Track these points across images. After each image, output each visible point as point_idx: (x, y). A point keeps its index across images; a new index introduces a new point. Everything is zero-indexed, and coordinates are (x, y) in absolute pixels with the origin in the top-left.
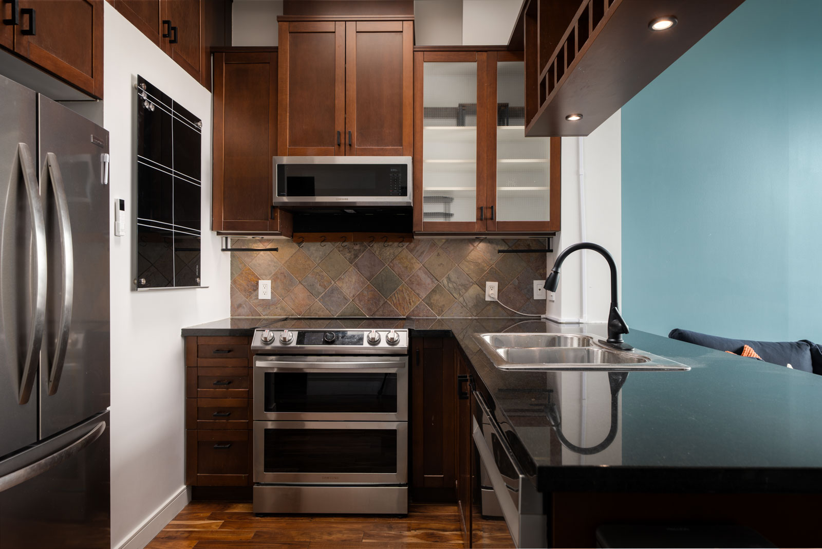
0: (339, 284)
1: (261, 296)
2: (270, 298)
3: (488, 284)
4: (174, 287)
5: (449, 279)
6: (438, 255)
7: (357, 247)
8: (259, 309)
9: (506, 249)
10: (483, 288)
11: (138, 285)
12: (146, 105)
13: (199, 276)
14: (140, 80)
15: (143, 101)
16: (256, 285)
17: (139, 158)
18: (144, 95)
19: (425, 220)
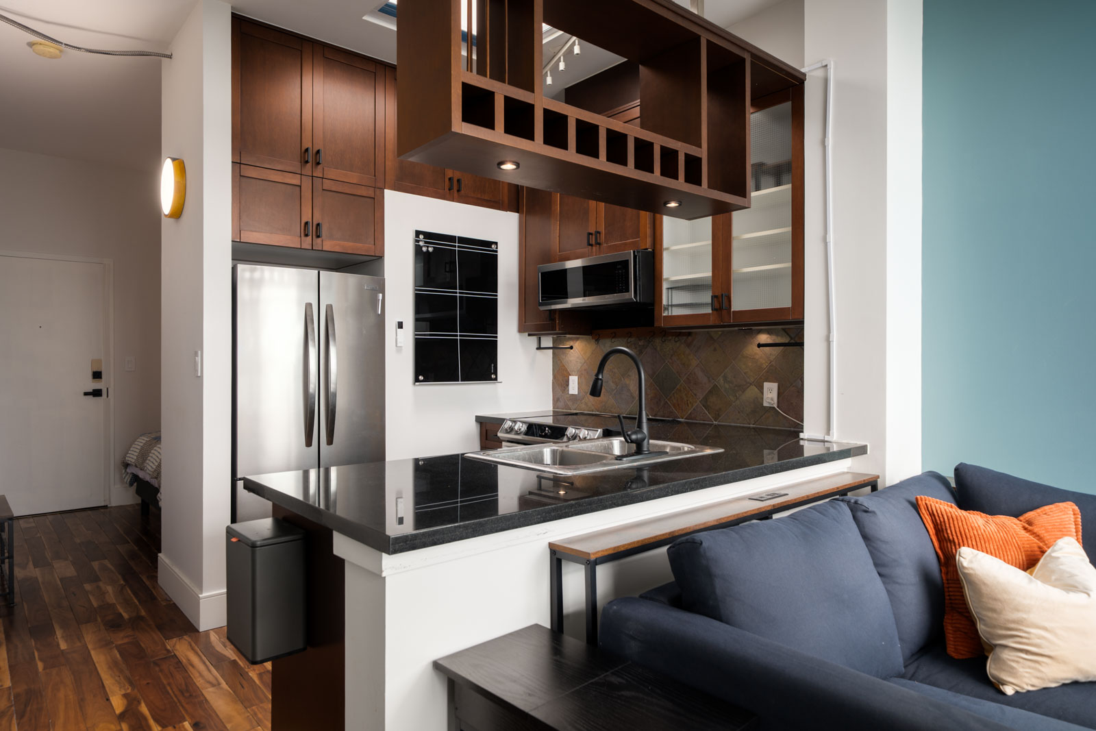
0: (627, 381)
1: (571, 392)
2: (577, 393)
3: (766, 385)
4: (460, 382)
5: (725, 378)
6: (715, 350)
7: (641, 343)
8: (570, 403)
9: (787, 342)
10: (761, 389)
11: (417, 380)
12: (424, 249)
13: (496, 373)
14: (418, 233)
15: (421, 247)
16: (568, 381)
17: (416, 290)
18: (421, 244)
19: (665, 314)
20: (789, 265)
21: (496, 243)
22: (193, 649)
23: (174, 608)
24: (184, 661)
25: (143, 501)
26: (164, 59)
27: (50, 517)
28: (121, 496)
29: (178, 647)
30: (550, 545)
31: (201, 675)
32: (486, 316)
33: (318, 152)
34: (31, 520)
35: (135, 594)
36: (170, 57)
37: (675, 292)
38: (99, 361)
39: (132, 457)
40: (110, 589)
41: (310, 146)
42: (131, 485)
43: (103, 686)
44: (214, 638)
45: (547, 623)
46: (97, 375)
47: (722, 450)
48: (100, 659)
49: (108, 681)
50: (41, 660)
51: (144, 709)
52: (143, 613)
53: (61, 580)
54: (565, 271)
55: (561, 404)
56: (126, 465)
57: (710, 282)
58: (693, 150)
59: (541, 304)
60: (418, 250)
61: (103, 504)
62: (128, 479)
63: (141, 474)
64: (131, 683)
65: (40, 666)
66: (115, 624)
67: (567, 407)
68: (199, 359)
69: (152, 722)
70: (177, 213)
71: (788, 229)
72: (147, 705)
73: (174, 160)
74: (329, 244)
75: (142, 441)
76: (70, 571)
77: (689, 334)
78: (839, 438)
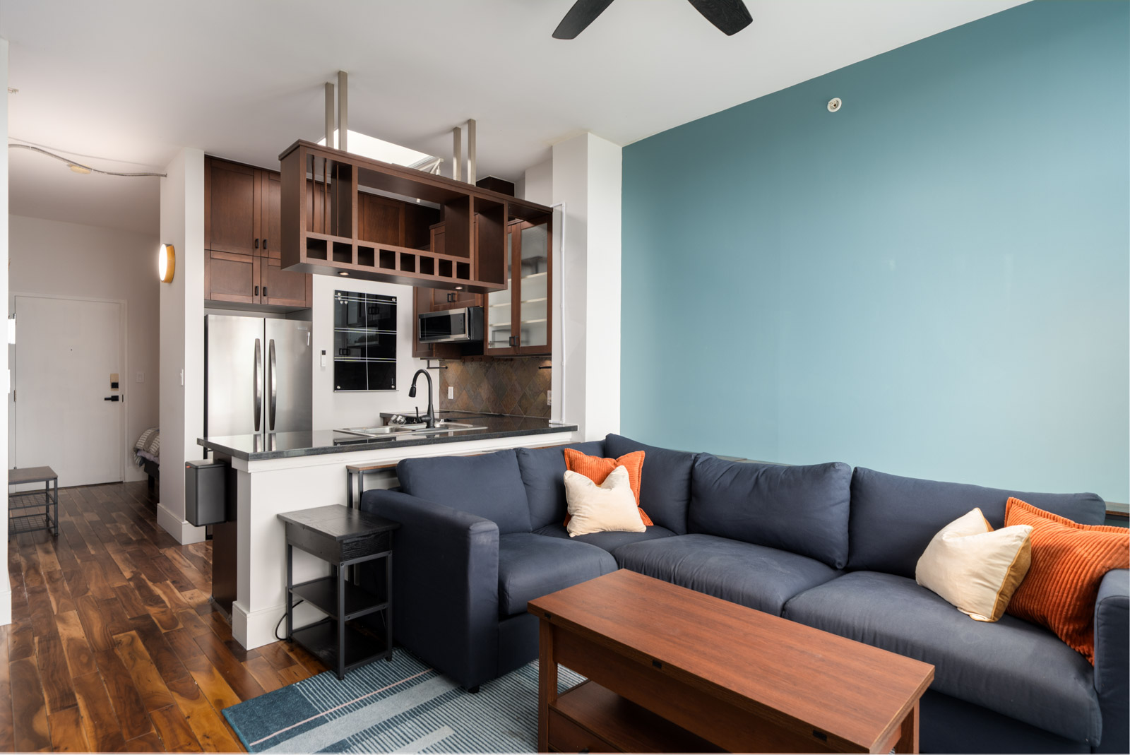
1: (449, 398)
2: (453, 398)
3: (549, 392)
4: (368, 390)
7: (487, 365)
8: (449, 405)
10: (546, 394)
11: (335, 389)
12: (341, 302)
13: (395, 385)
14: (337, 292)
15: (339, 301)
16: (448, 390)
17: (335, 329)
18: (339, 299)
19: (489, 347)
20: (546, 320)
21: (396, 298)
22: (176, 552)
23: (168, 535)
24: (170, 558)
25: (149, 476)
26: (162, 178)
27: (79, 489)
28: (134, 475)
29: (167, 552)
30: (347, 467)
31: (179, 563)
32: (387, 346)
33: (265, 241)
34: (65, 490)
35: (141, 528)
36: (166, 176)
37: (496, 334)
38: (116, 375)
39: (141, 444)
40: (124, 526)
41: (259, 237)
42: (141, 465)
43: (119, 568)
44: (191, 548)
45: (346, 505)
46: (115, 385)
47: (486, 428)
48: (117, 558)
49: (122, 566)
50: (79, 558)
51: (143, 576)
52: (146, 537)
53: (89, 522)
54: (449, 317)
55: (444, 406)
56: (137, 450)
57: (510, 328)
58: (463, 260)
59: (421, 340)
60: (337, 302)
61: (119, 480)
62: (138, 461)
63: (148, 456)
64: (136, 567)
65: (79, 561)
66: (128, 542)
67: (447, 407)
68: (182, 374)
69: (148, 581)
70: (170, 280)
71: (546, 299)
72: (145, 575)
73: (167, 245)
74: (273, 302)
75: (149, 432)
76: (95, 518)
77: (512, 360)
78: (566, 422)
